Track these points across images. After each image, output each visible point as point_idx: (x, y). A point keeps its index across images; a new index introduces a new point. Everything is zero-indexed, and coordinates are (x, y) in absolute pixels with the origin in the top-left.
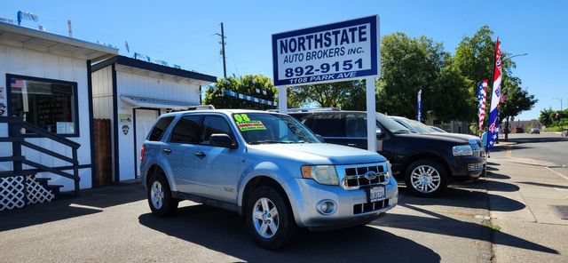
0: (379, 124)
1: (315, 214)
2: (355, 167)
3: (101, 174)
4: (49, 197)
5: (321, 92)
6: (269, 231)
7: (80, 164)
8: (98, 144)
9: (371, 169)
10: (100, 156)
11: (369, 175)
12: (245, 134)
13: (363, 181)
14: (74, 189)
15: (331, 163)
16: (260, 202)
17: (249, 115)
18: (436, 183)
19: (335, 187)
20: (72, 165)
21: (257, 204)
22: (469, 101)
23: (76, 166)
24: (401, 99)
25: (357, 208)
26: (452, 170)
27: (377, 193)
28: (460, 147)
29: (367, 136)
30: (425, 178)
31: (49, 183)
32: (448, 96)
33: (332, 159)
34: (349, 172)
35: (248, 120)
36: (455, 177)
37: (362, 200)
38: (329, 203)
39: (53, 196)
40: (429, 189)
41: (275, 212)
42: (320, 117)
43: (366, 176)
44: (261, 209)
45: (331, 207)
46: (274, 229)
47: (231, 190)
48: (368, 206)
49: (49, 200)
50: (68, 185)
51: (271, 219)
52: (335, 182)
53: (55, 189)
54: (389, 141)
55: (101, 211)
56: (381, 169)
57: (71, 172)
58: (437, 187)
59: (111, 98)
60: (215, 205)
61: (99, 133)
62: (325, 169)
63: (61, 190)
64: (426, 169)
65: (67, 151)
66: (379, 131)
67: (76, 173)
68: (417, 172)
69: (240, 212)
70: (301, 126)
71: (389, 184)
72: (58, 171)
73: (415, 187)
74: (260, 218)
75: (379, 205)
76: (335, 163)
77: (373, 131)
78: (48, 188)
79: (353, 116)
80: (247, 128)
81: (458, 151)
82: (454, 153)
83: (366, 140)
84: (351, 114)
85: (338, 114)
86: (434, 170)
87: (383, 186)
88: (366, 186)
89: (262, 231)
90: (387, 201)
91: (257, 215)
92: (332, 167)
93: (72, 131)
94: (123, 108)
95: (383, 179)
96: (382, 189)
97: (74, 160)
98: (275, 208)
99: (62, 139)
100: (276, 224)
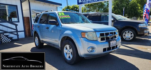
0: (113, 17)
1: (87, 52)
2: (104, 32)
3: (27, 34)
4: (9, 41)
5: (94, 9)
6: (69, 57)
7: (18, 31)
8: (26, 24)
9: (111, 33)
10: (27, 28)
11: (110, 36)
12: (61, 20)
13: (107, 38)
14: (17, 38)
15: (94, 31)
16: (66, 46)
17: (64, 13)
18: (132, 37)
19: (95, 41)
20: (16, 31)
21: (65, 47)
22: (139, 11)
23: (17, 31)
24: (118, 11)
25: (104, 50)
26: (138, 32)
27: (113, 43)
28: (141, 24)
29: (108, 21)
30: (128, 35)
31: (9, 36)
32: (133, 9)
33: (94, 30)
34: (102, 35)
35: (64, 14)
36: (139, 35)
37: (107, 46)
38: (93, 48)
39: (10, 40)
40: (129, 39)
41: (71, 50)
42: (93, 15)
43: (109, 36)
44: (67, 49)
45: (93, 50)
46: (71, 57)
47: (57, 41)
48: (109, 49)
49: (9, 42)
50: (15, 37)
51: (70, 53)
52: (96, 39)
53: (11, 38)
54: (116, 22)
55: (22, 46)
56: (115, 33)
57: (16, 33)
58: (132, 38)
59: (29, 10)
60: (53, 46)
61: (26, 21)
62: (91, 34)
63: (13, 38)
64: (129, 32)
65: (14, 27)
66: (112, 19)
67: (17, 33)
68: (125, 33)
69: (60, 49)
70: (86, 19)
71: (118, 39)
72: (11, 33)
73: (124, 38)
74: (67, 52)
75: (113, 48)
76: (96, 31)
77: (110, 19)
78: (9, 38)
79: (104, 14)
80: (63, 18)
81: (141, 26)
82: (139, 27)
83: (108, 22)
84: (103, 14)
85: (99, 14)
86: (131, 32)
87: (116, 40)
88: (108, 40)
89: (67, 57)
90: (117, 46)
91: (65, 51)
92: (94, 33)
93: (17, 21)
94: (33, 14)
95: (115, 37)
96: (115, 41)
97: (16, 29)
98: (71, 49)
99: (12, 23)
100: (72, 55)
